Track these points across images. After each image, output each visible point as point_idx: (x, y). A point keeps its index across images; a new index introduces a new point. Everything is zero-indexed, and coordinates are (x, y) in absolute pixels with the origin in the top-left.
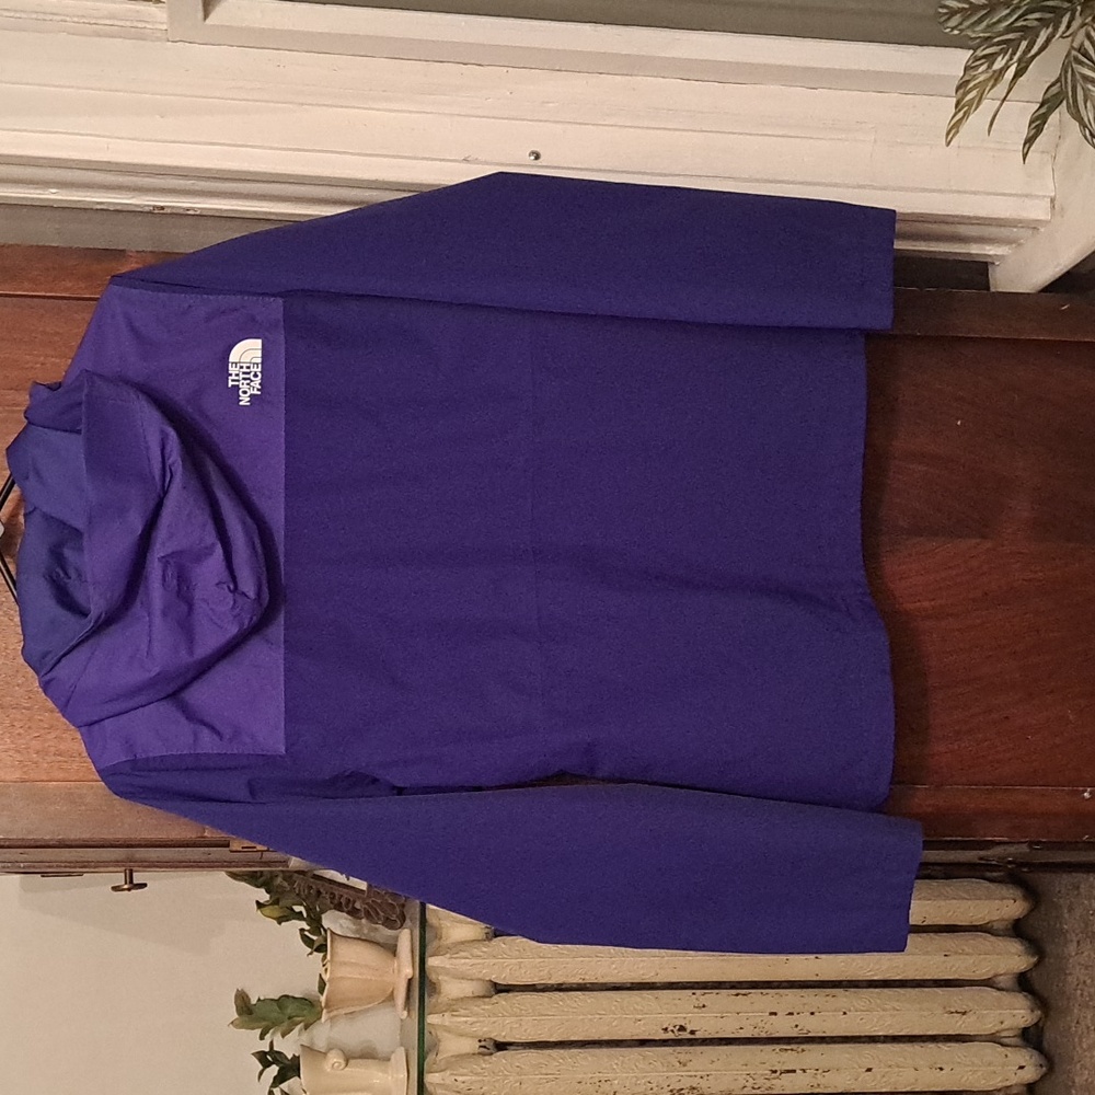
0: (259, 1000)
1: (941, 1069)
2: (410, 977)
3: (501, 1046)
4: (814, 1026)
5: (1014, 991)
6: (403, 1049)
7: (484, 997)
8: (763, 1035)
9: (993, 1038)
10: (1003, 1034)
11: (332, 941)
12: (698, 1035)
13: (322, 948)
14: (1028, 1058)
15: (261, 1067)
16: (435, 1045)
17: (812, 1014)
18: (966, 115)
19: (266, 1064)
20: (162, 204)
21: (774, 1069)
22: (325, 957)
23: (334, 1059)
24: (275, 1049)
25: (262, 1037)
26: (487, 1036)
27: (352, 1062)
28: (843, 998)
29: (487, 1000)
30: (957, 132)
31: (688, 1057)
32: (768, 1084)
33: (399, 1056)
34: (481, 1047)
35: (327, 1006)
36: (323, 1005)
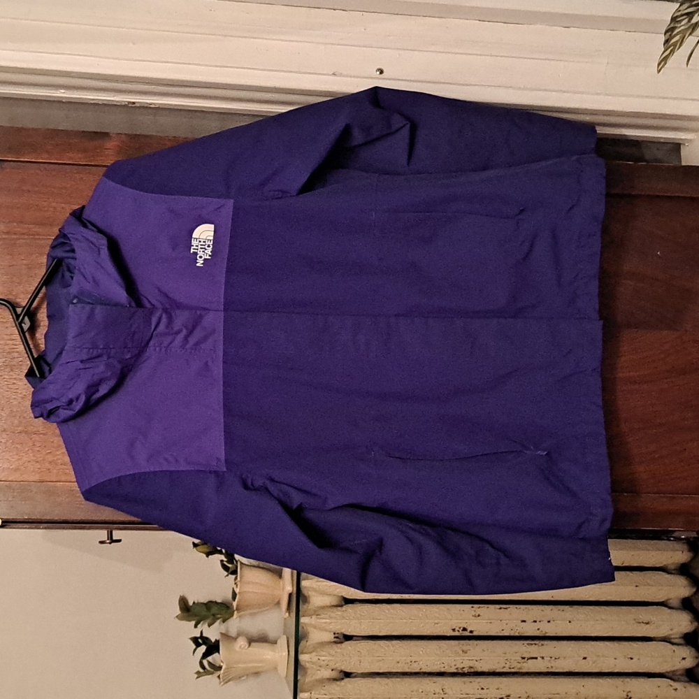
0: (194, 603)
1: (631, 659)
2: (290, 592)
3: (348, 638)
4: (551, 630)
5: (680, 609)
6: (285, 636)
7: (337, 606)
8: (517, 634)
9: (665, 640)
10: (672, 637)
11: (241, 569)
12: (475, 634)
13: (234, 572)
14: (688, 653)
15: (194, 647)
16: (305, 636)
17: (549, 622)
18: (672, 52)
19: (198, 645)
20: (133, 101)
21: (523, 656)
22: (236, 578)
23: (242, 642)
24: (204, 635)
25: (196, 626)
26: (339, 632)
27: (253, 644)
28: (569, 611)
29: (339, 608)
30: (665, 63)
31: (468, 647)
32: (519, 665)
33: (283, 641)
34: (335, 637)
35: (237, 609)
36: (235, 608)
